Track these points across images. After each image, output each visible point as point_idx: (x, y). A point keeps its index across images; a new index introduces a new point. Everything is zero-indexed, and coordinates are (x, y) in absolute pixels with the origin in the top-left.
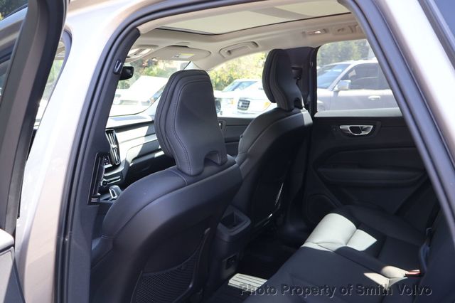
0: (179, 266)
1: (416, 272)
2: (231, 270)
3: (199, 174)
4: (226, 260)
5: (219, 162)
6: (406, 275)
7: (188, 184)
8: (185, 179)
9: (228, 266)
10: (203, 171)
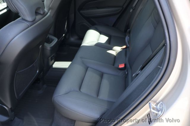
0: (32, 65)
1: (124, 47)
2: (53, 61)
3: (34, 20)
4: (50, 58)
5: (42, 13)
6: (121, 49)
7: (31, 26)
8: (28, 24)
9: (51, 60)
10: (36, 18)
